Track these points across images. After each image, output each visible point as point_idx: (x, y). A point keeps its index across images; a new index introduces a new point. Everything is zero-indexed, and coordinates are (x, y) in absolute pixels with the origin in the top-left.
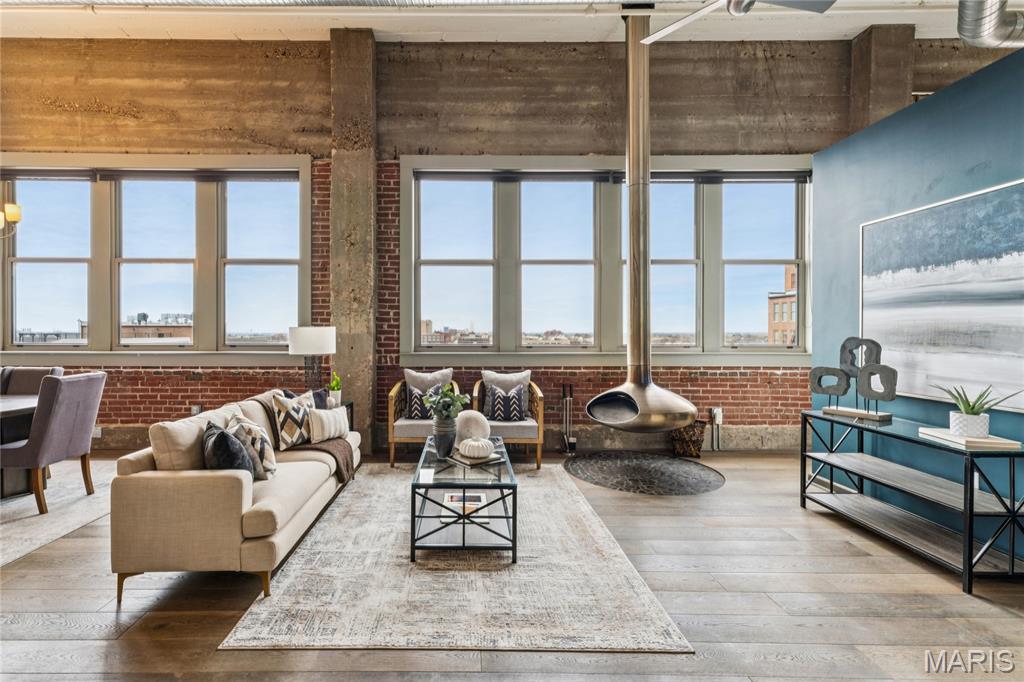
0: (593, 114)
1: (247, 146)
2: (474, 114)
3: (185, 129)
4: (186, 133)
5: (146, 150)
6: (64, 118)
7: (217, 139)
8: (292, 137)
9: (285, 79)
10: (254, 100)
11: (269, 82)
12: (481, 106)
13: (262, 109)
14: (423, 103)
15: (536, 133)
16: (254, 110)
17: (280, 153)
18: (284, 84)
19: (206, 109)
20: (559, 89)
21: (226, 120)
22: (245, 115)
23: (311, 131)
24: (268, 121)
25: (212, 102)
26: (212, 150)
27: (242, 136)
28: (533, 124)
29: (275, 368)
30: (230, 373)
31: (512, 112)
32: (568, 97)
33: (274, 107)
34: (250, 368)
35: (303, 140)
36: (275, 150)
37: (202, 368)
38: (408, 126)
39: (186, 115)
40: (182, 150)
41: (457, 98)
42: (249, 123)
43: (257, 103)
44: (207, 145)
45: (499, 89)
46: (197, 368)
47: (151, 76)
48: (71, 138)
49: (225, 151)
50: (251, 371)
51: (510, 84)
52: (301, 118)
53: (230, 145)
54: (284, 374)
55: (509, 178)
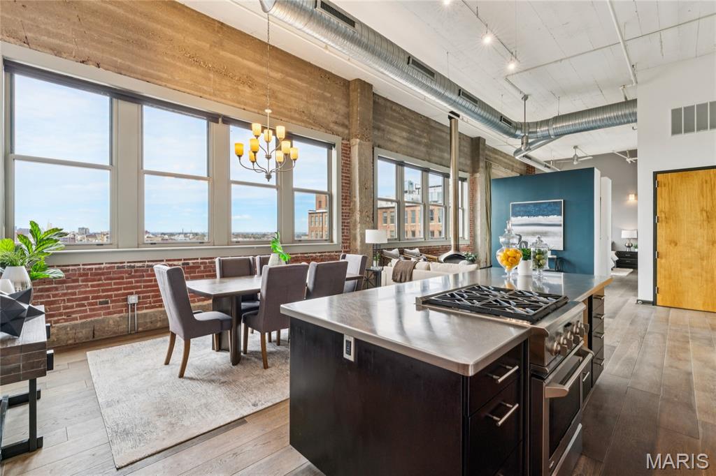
0: (426, 145)
1: (310, 124)
2: (395, 134)
3: (280, 105)
4: (281, 107)
5: (256, 111)
6: (200, 72)
7: (297, 116)
8: (332, 125)
9: (330, 93)
10: (316, 99)
11: (322, 92)
12: (397, 131)
13: (319, 105)
15: (412, 148)
16: (315, 104)
17: (326, 132)
18: (329, 95)
19: (291, 96)
20: (418, 132)
21: (302, 105)
22: (311, 106)
23: (339, 124)
24: (321, 113)
25: (295, 93)
26: (294, 122)
27: (309, 118)
28: (411, 144)
29: (325, 252)
30: (306, 257)
31: (405, 137)
32: (420, 136)
33: (324, 106)
34: (314, 253)
35: (336, 128)
36: (323, 130)
38: (376, 133)
39: (281, 96)
40: (278, 117)
41: (391, 125)
42: (313, 111)
43: (316, 101)
44: (292, 118)
45: (402, 126)
47: (262, 64)
48: (205, 88)
49: (300, 124)
50: (314, 255)
51: (406, 125)
52: (335, 116)
53: (303, 121)
54: (329, 256)
55: (401, 164)
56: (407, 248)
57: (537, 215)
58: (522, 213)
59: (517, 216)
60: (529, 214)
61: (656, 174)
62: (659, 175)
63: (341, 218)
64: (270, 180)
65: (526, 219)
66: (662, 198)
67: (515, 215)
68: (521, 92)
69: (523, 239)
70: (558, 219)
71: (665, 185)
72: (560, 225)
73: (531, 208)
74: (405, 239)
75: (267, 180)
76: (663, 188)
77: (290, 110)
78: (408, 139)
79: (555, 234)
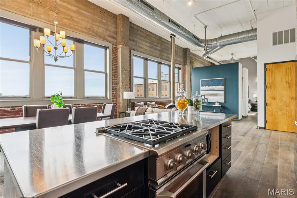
0: (159, 51)
1: (94, 36)
2: (143, 44)
3: (75, 24)
4: (76, 25)
5: (61, 26)
7: (86, 31)
8: (107, 37)
9: (106, 20)
10: (97, 23)
11: (101, 19)
12: (144, 43)
13: (99, 26)
14: (134, 38)
15: (152, 52)
16: (96, 25)
17: (103, 41)
18: (105, 21)
19: (82, 20)
20: (155, 44)
21: (89, 26)
22: (94, 26)
23: (111, 37)
24: (100, 30)
25: (84, 19)
26: (84, 34)
27: (93, 32)
28: (151, 50)
31: (148, 46)
32: (157, 46)
33: (102, 27)
35: (109, 39)
36: (102, 39)
37: (81, 104)
38: (131, 43)
39: (76, 19)
40: (74, 31)
41: (140, 39)
42: (95, 29)
43: (98, 24)
44: (83, 32)
45: (146, 40)
46: (80, 104)
48: (27, 11)
49: (88, 35)
51: (148, 39)
52: (109, 32)
53: (90, 34)
55: (146, 59)
56: (148, 102)
57: (213, 86)
58: (205, 85)
59: (203, 86)
60: (209, 85)
61: (265, 65)
62: (267, 65)
63: (112, 85)
64: (57, 61)
65: (207, 88)
66: (268, 76)
67: (203, 85)
68: (203, 24)
69: (206, 97)
70: (222, 87)
71: (270, 70)
72: (223, 90)
73: (210, 82)
74: (148, 97)
75: (55, 61)
76: (269, 72)
77: (82, 28)
78: (150, 47)
79: (220, 95)
